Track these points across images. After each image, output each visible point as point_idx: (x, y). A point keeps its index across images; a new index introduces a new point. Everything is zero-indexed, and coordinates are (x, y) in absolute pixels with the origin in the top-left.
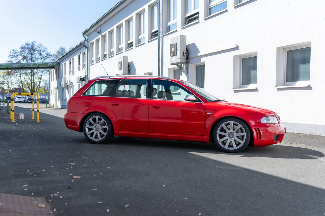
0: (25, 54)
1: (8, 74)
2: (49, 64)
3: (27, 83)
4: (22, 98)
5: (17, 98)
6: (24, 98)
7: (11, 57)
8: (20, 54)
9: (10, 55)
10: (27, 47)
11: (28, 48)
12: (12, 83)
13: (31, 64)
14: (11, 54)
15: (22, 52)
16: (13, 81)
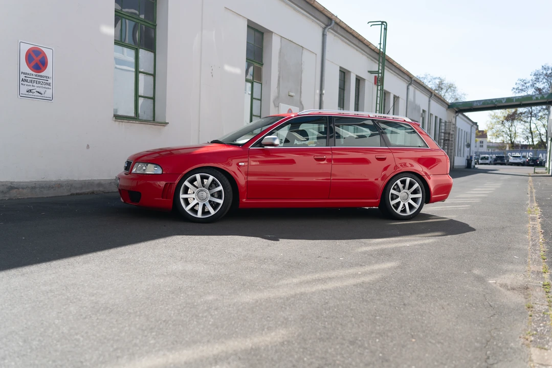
0: (540, 85)
1: (511, 118)
2: (535, 98)
3: (540, 134)
4: (520, 157)
5: (513, 157)
6: (524, 157)
7: (517, 91)
8: (533, 85)
9: (514, 88)
10: (545, 72)
11: (546, 75)
12: (517, 134)
13: (502, 100)
14: (516, 87)
15: (536, 82)
16: (519, 131)
